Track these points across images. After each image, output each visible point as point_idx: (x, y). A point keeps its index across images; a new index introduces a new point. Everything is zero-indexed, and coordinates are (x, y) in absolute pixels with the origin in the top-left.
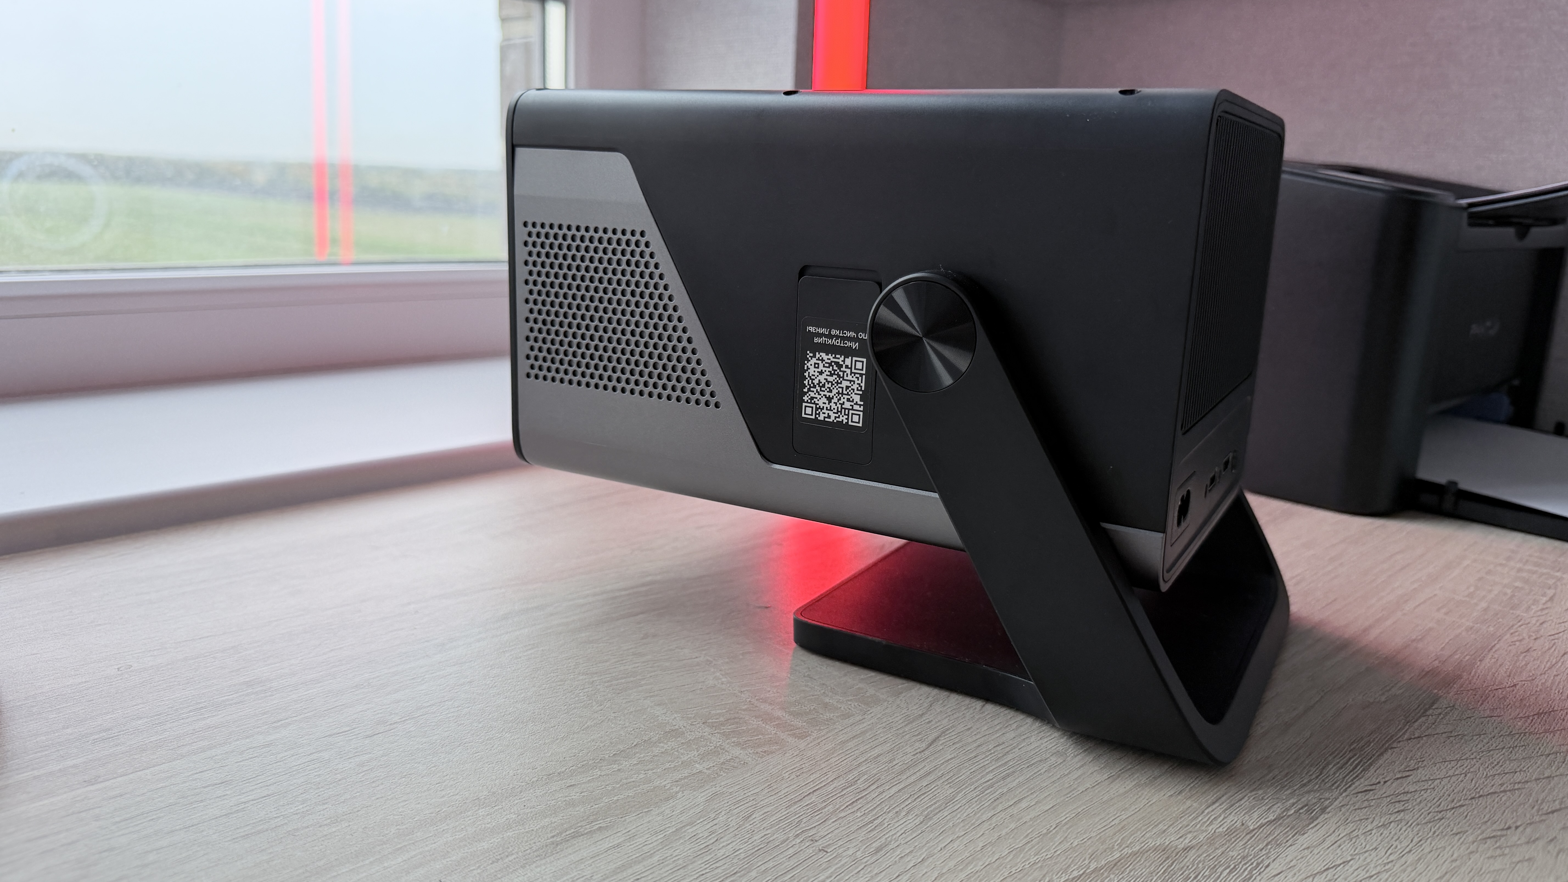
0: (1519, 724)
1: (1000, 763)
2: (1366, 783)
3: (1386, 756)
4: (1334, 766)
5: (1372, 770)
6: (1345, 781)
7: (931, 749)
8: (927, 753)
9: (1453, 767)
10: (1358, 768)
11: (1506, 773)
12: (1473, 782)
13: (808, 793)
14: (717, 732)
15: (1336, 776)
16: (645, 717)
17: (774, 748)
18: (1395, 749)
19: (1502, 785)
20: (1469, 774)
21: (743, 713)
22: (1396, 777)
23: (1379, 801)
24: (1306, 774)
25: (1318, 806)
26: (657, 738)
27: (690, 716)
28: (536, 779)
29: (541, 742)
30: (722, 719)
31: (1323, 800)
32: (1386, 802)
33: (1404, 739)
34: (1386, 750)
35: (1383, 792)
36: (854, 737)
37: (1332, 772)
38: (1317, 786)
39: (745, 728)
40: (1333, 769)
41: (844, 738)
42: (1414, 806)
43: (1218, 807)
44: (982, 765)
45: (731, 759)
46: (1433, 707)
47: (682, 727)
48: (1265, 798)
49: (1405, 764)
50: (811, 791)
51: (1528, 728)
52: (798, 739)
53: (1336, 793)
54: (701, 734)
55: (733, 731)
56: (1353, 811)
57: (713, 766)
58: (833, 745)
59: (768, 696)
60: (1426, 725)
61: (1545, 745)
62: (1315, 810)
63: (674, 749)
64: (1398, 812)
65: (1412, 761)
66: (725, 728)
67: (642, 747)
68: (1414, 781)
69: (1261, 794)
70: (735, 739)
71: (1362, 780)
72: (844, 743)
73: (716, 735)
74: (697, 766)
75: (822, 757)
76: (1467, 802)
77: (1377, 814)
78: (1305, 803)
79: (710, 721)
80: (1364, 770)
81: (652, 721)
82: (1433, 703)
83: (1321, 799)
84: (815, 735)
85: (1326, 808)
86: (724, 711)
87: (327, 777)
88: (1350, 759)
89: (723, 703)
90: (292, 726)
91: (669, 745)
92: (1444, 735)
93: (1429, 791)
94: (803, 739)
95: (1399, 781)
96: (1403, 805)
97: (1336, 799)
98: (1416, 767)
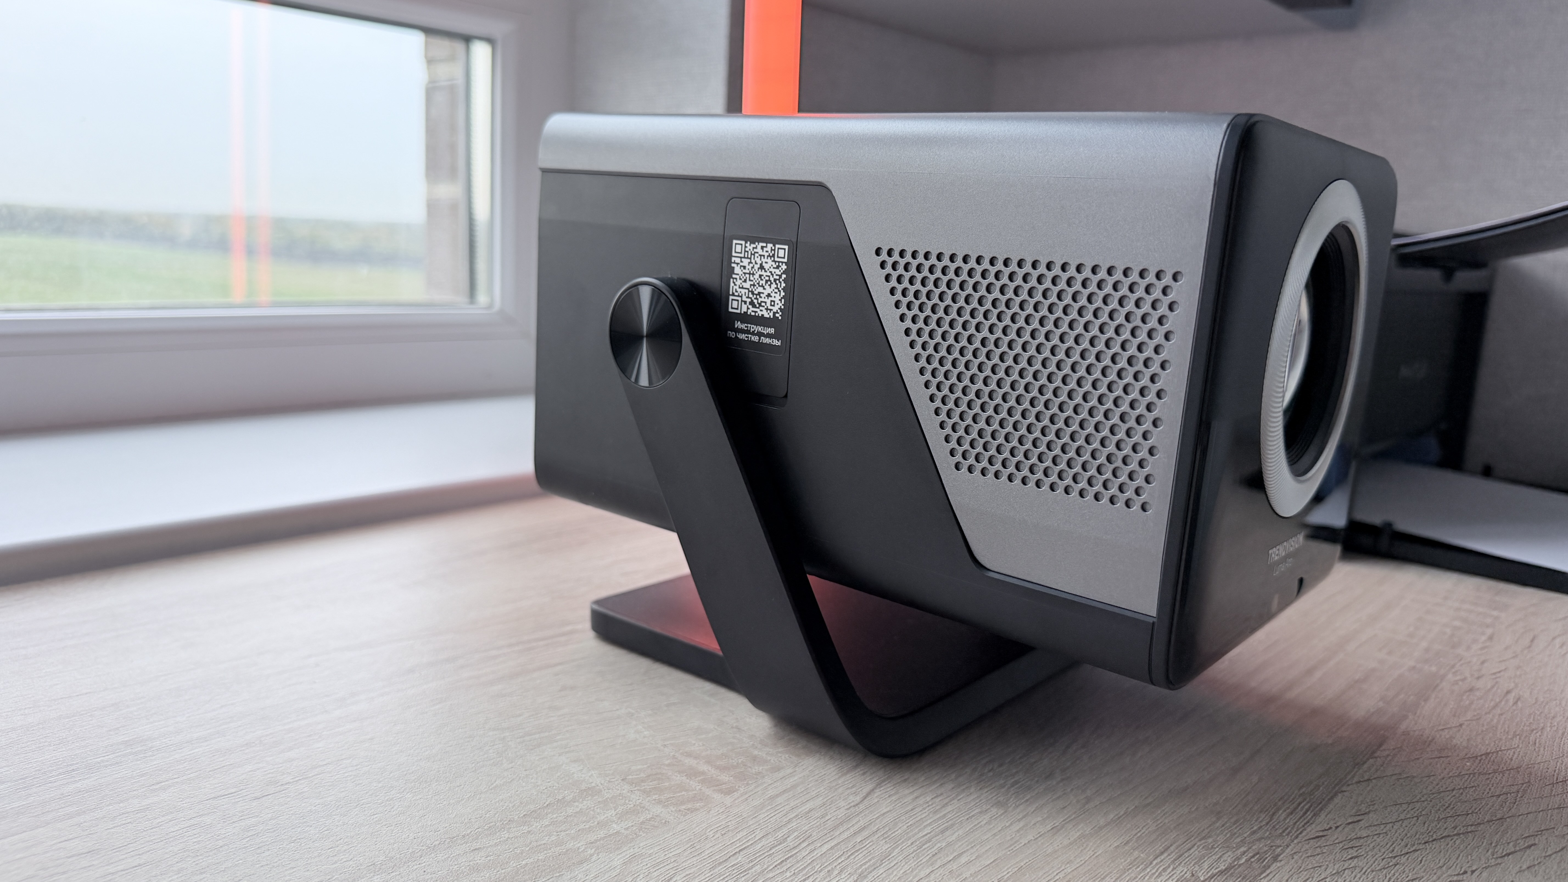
0: (1468, 764)
1: (938, 816)
2: (1319, 828)
3: (1336, 800)
4: (1285, 811)
5: (1323, 815)
6: (1296, 826)
7: (866, 802)
8: (862, 807)
9: (1405, 810)
10: (1308, 813)
11: (1458, 816)
12: (1426, 825)
13: (734, 853)
14: (638, 790)
15: (1286, 822)
16: (559, 774)
17: (698, 804)
18: (1345, 793)
19: (1455, 828)
20: (1422, 817)
21: (666, 768)
22: (1348, 822)
23: (1331, 847)
24: (1256, 821)
25: (1269, 854)
26: (571, 796)
27: (608, 772)
28: (437, 843)
29: (445, 803)
30: (642, 775)
31: (1274, 848)
32: (1338, 848)
33: (1354, 782)
34: (1336, 795)
35: (1336, 837)
36: (784, 791)
37: (1282, 818)
38: (1268, 833)
39: (667, 784)
40: (1283, 815)
41: (774, 793)
42: (1367, 852)
43: (1167, 856)
44: (919, 818)
45: (652, 818)
46: (1381, 749)
47: (600, 785)
48: (1215, 846)
49: (1356, 808)
50: (737, 850)
51: (1477, 769)
52: (724, 795)
53: (1287, 840)
54: (619, 792)
55: (655, 788)
56: (1305, 860)
57: (632, 826)
58: (762, 800)
59: (692, 749)
60: (1375, 767)
61: (1495, 785)
62: (1267, 858)
63: (590, 808)
64: (1351, 858)
65: (1363, 805)
66: (645, 784)
67: (555, 807)
68: (1367, 825)
69: (1211, 843)
70: (656, 796)
71: (1313, 826)
72: (772, 798)
73: (636, 792)
74: (615, 826)
75: (749, 814)
76: (1421, 847)
77: (1330, 861)
78: (1257, 851)
79: (630, 777)
80: (1314, 815)
81: (567, 778)
82: (1381, 745)
83: (1272, 846)
84: (742, 790)
85: (1279, 855)
86: (645, 766)
87: (208, 843)
88: (1300, 804)
89: (644, 758)
90: (172, 788)
91: (584, 804)
92: (1394, 777)
93: (1382, 836)
94: (729, 795)
95: (1350, 826)
96: (1357, 851)
97: (1288, 847)
98: (1367, 810)
